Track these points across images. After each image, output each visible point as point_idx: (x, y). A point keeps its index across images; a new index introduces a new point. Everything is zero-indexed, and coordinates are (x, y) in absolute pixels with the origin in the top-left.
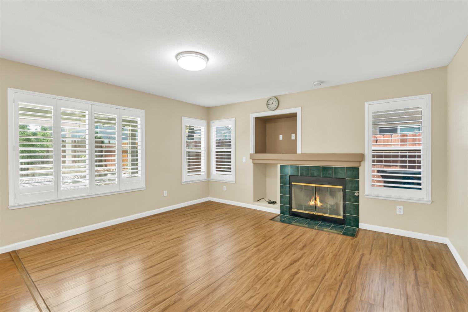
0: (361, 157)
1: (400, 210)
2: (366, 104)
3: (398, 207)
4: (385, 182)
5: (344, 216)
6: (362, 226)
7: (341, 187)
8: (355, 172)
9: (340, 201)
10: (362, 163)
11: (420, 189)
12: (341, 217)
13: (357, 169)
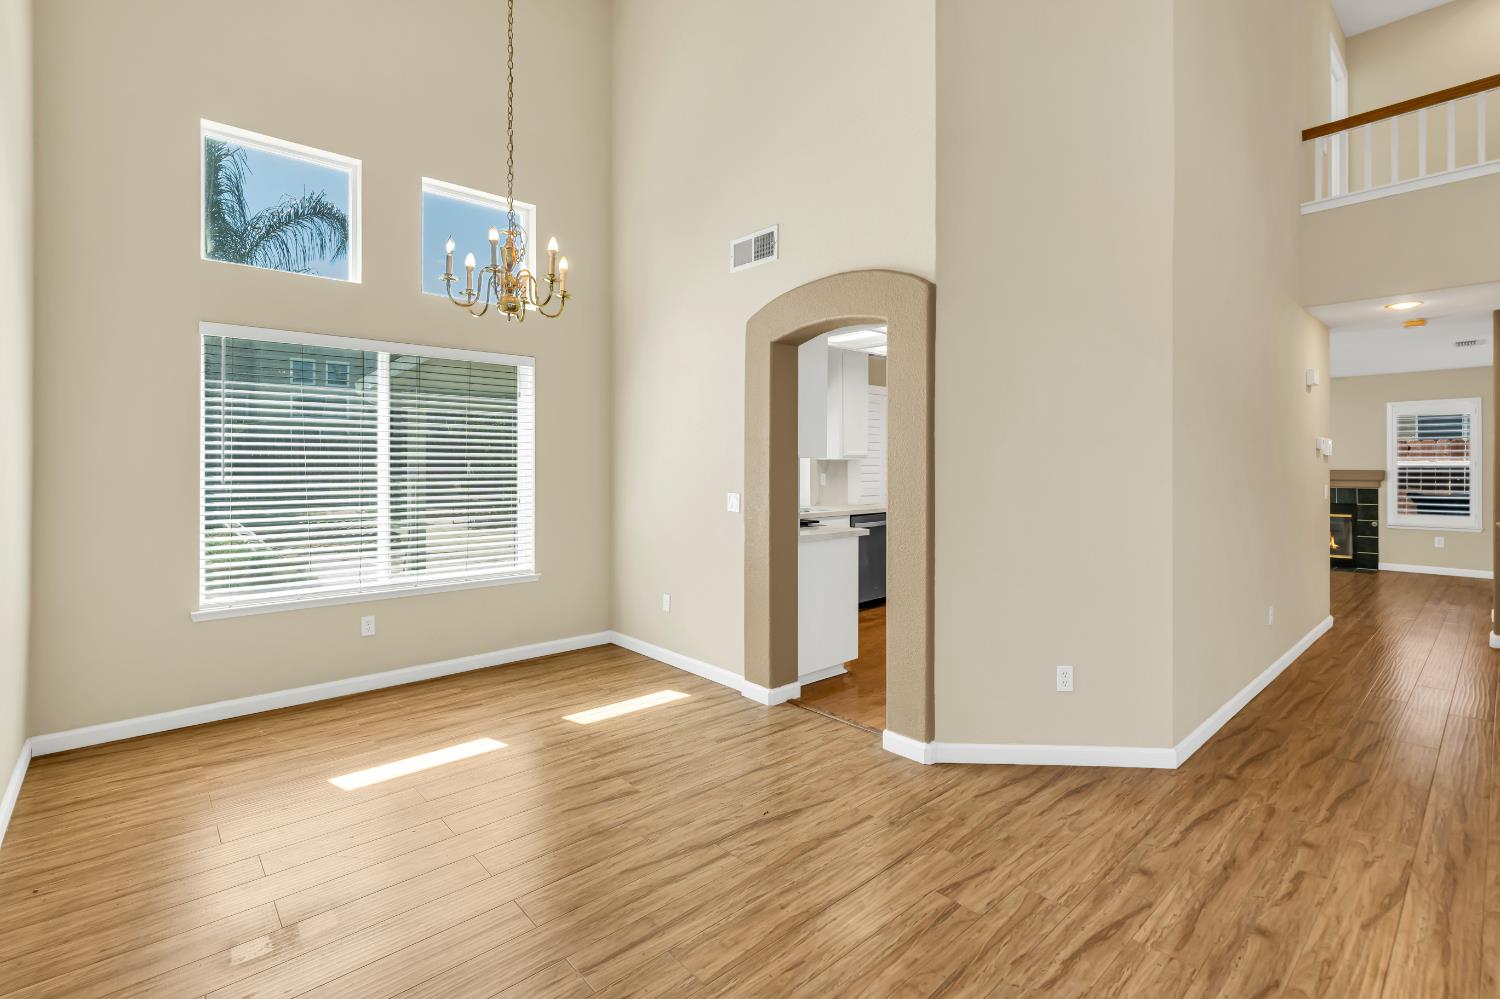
0: (1382, 475)
1: (1439, 542)
2: (1389, 406)
3: (1437, 539)
4: (1419, 507)
5: (1355, 555)
6: (1382, 566)
7: (1350, 516)
8: (1371, 496)
9: (1348, 535)
10: (1383, 483)
11: (1468, 515)
12: (1350, 557)
13: (1375, 492)
